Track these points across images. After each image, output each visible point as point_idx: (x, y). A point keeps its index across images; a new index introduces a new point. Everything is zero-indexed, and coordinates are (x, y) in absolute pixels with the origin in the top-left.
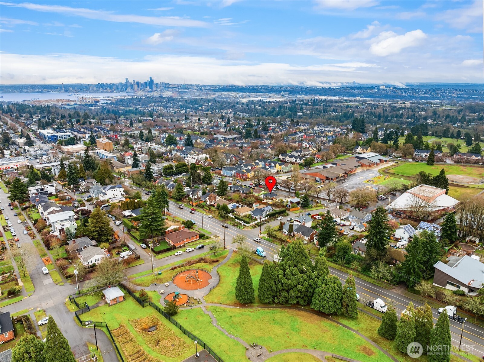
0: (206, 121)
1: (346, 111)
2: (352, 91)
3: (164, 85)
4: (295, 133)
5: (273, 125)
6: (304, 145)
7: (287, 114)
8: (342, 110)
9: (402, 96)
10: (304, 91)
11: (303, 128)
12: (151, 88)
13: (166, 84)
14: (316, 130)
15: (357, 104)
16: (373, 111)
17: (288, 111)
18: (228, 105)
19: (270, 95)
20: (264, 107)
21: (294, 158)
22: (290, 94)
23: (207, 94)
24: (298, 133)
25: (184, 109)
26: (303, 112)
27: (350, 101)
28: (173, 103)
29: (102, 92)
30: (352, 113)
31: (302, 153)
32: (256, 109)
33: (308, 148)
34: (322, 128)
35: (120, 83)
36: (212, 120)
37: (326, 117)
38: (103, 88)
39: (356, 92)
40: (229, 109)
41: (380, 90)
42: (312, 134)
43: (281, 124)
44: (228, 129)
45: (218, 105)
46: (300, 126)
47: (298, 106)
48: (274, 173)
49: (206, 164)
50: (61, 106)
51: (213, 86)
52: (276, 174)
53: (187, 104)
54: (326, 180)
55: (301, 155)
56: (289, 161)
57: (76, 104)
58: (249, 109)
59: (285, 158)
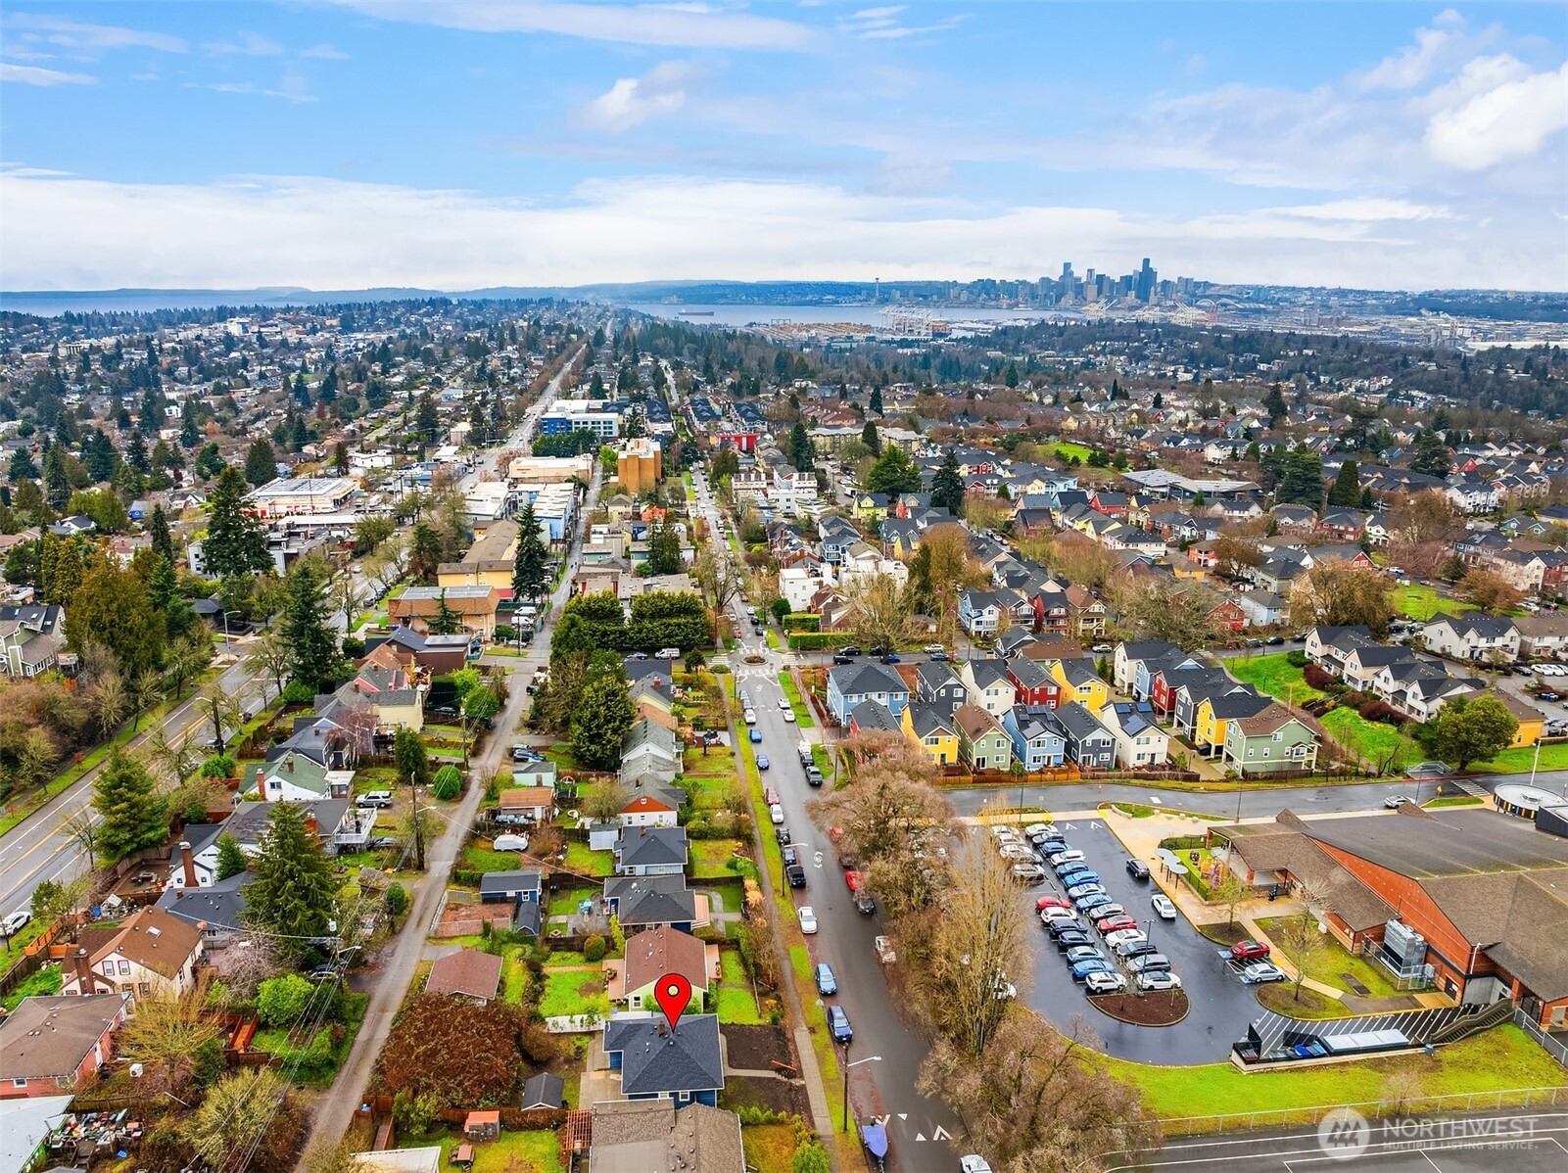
3: (1191, 289)
12: (1143, 296)
13: (1197, 285)
18: (1380, 360)
21: (1387, 672)
23: (1339, 322)
25: (1197, 367)
28: (1171, 343)
29: (983, 307)
31: (1509, 639)
32: (1502, 381)
35: (1043, 279)
38: (988, 294)
40: (1379, 374)
44: (1242, 452)
45: (1341, 355)
48: (1139, 763)
49: (835, 617)
50: (826, 343)
51: (1377, 295)
52: (1150, 774)
53: (1216, 351)
54: (1477, 975)
55: (1485, 658)
56: (1359, 688)
57: (873, 339)
58: (1466, 378)
59: (1339, 657)
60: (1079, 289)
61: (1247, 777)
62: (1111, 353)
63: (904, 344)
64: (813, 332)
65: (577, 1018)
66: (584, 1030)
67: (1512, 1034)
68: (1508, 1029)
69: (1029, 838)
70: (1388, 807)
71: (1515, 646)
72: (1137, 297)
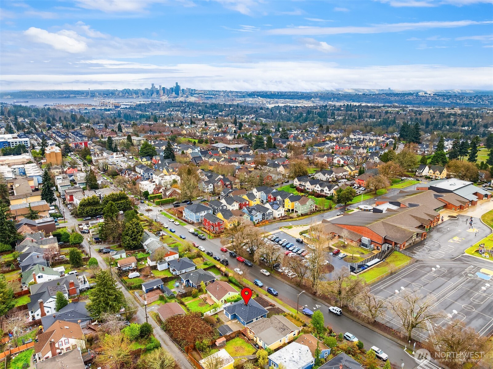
0: (214, 126)
1: (386, 117)
2: (388, 97)
3: (191, 91)
4: (324, 143)
5: (296, 132)
6: (335, 161)
7: (315, 119)
8: (380, 116)
9: (444, 103)
10: (336, 98)
11: (335, 136)
12: (177, 94)
13: (192, 90)
14: (352, 139)
15: (397, 109)
16: (419, 117)
17: (317, 117)
18: (250, 110)
19: (299, 101)
20: (290, 112)
21: (318, 186)
22: (321, 100)
23: (233, 100)
24: (328, 142)
25: (202, 114)
26: (334, 118)
27: (389, 107)
28: (193, 107)
30: (393, 119)
31: (333, 175)
32: (281, 115)
33: (343, 166)
34: (359, 136)
35: (146, 89)
36: (222, 125)
37: (362, 124)
38: (129, 94)
39: (393, 99)
40: (251, 114)
41: (419, 96)
42: (347, 144)
43: (307, 131)
44: (236, 137)
45: (240, 109)
46: (331, 133)
47: (329, 111)
48: (279, 217)
49: (168, 194)
50: (78, 111)
51: (240, 92)
52: (283, 219)
53: (207, 109)
54: (384, 244)
55: (330, 180)
56: (311, 191)
57: (94, 109)
58: (273, 114)
59: (303, 184)
60: (158, 92)
61: (302, 215)
62: (176, 111)
63: (106, 110)
64: (71, 107)
65: (212, 311)
66: (214, 313)
67: (396, 253)
68: (395, 252)
69: (270, 239)
70: (338, 215)
71: (334, 176)
72: (176, 94)
